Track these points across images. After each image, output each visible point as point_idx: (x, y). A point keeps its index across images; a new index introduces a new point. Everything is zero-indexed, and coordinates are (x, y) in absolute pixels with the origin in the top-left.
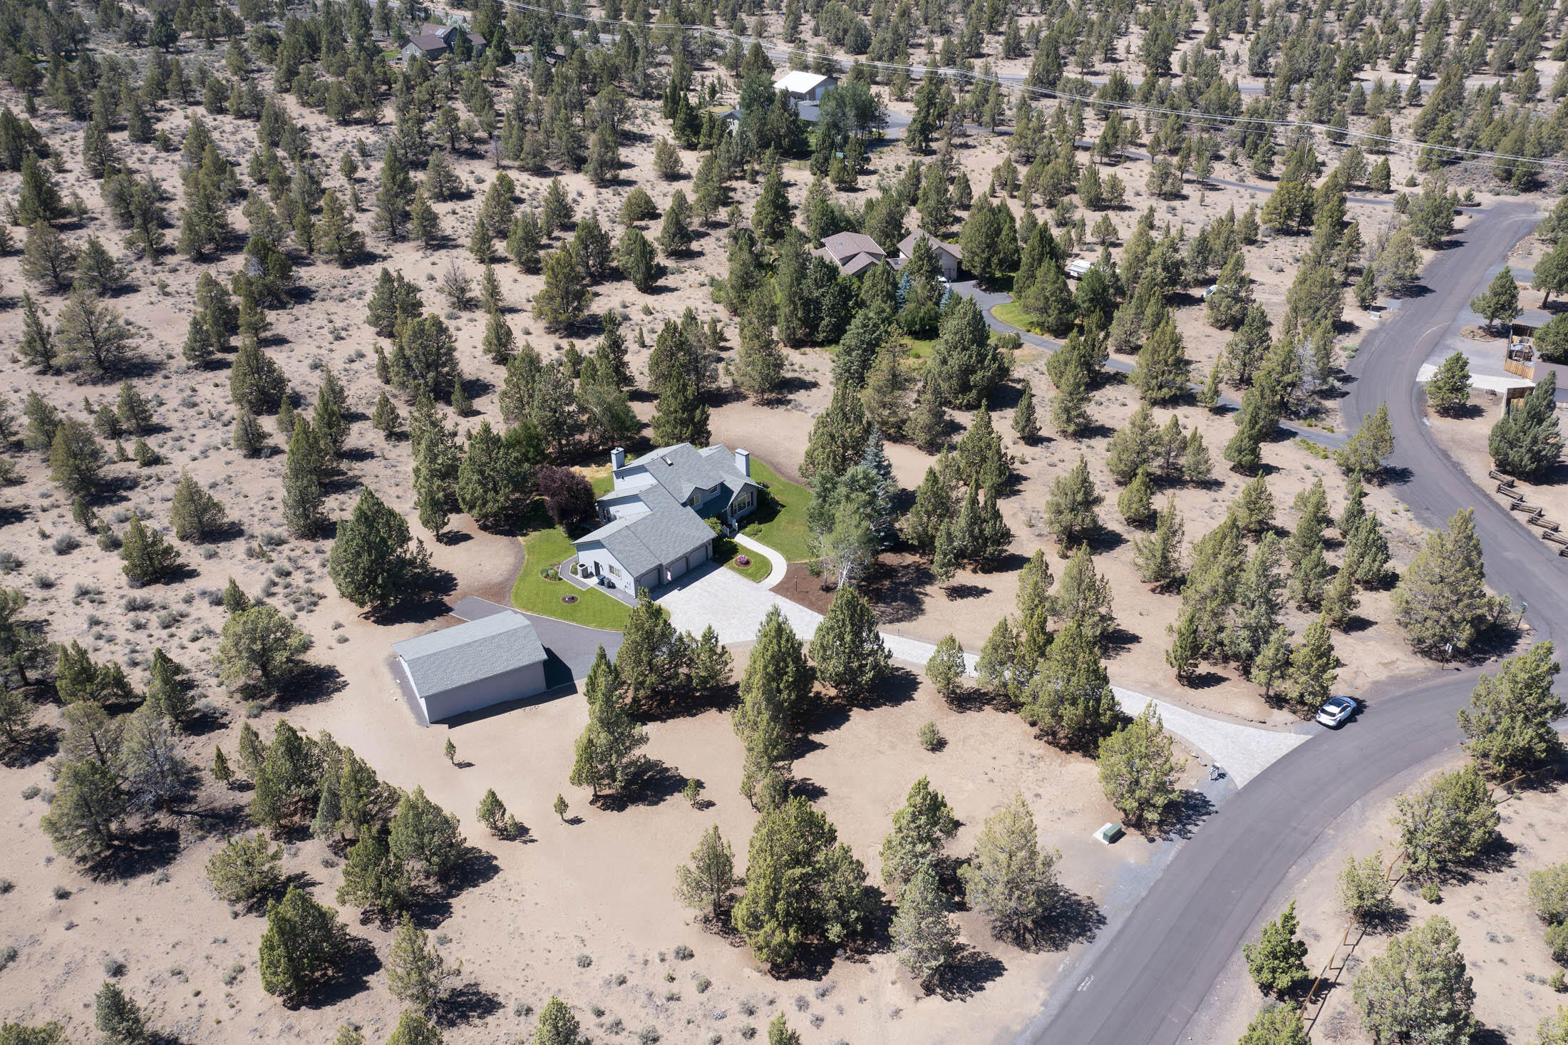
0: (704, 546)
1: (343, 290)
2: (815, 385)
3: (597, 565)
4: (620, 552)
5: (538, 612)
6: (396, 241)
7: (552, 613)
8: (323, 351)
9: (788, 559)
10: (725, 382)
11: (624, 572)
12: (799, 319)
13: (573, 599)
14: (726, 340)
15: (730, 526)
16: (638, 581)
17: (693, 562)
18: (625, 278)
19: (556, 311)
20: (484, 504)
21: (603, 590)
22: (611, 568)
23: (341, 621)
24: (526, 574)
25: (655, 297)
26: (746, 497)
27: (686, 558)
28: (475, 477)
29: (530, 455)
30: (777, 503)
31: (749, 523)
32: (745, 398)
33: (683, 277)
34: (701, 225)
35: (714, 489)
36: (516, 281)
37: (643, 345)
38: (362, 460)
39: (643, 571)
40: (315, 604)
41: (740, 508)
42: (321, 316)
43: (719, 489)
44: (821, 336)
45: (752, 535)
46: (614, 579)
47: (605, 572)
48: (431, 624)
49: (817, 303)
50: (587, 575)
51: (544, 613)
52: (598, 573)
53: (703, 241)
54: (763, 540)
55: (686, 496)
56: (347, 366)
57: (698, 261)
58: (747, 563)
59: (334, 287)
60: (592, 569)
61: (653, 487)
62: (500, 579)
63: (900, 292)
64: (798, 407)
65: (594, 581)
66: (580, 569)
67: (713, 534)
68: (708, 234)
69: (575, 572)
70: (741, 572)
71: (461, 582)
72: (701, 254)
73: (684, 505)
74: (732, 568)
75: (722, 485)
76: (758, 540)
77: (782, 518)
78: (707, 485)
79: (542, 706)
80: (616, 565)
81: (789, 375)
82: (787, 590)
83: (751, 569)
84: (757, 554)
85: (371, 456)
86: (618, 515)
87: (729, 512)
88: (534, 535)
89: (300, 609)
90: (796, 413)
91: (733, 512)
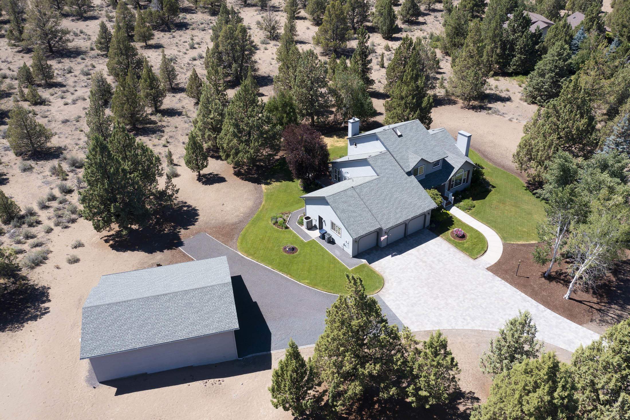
0: (424, 215)
1: (206, 25)
2: (509, 99)
3: (320, 219)
4: (343, 211)
5: (257, 258)
6: (245, 6)
7: (270, 262)
8: (181, 54)
9: (503, 238)
10: (440, 92)
11: (344, 230)
12: (498, 55)
13: (293, 249)
14: (440, 68)
15: (446, 198)
16: (356, 242)
17: (411, 229)
18: (376, 32)
19: (328, 40)
20: (237, 154)
21: (323, 244)
22: (333, 225)
23: (83, 241)
24: (259, 219)
25: (394, 42)
26: (463, 174)
27: (406, 224)
28: (231, 130)
29: (285, 120)
30: (488, 184)
31: (464, 198)
32: (454, 103)
33: (412, 33)
34: (425, 10)
35: (437, 163)
36: (308, 28)
37: (383, 66)
38: (172, 116)
39: (362, 233)
40: (73, 221)
41: (457, 184)
42: (188, 37)
43: (441, 163)
44: (511, 70)
45: (467, 209)
46: (334, 235)
47: (327, 228)
48: (158, 256)
49: (513, 44)
50: (311, 228)
51: (263, 261)
52: (321, 228)
53: (426, 17)
54: (476, 215)
55: (411, 165)
56: (190, 62)
57: (423, 27)
58: (463, 237)
59: (202, 24)
60: (316, 223)
61: (382, 153)
62: (235, 220)
63: (574, 42)
64: (496, 112)
65: (315, 234)
66: (305, 221)
67: (433, 205)
68: (429, 14)
69: (301, 223)
70: (456, 245)
71: (202, 218)
72: (424, 23)
73: (409, 174)
74: (449, 241)
75: (444, 160)
76: (472, 215)
77: (492, 197)
78: (432, 158)
79: (227, 380)
80: (338, 223)
81: (488, 92)
82: (506, 272)
83: (467, 243)
84: (471, 229)
85: (180, 114)
86: (347, 176)
87: (447, 187)
88: (275, 184)
89: (57, 224)
90: (495, 117)
91: (450, 186)
